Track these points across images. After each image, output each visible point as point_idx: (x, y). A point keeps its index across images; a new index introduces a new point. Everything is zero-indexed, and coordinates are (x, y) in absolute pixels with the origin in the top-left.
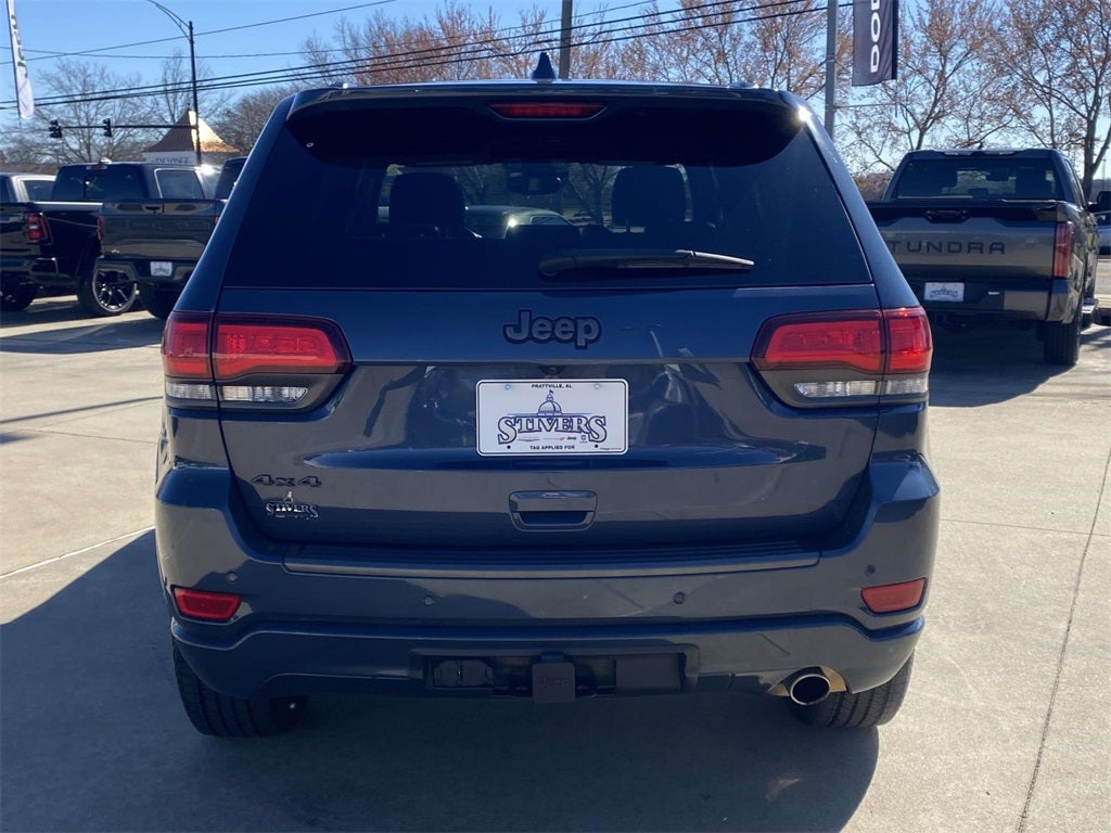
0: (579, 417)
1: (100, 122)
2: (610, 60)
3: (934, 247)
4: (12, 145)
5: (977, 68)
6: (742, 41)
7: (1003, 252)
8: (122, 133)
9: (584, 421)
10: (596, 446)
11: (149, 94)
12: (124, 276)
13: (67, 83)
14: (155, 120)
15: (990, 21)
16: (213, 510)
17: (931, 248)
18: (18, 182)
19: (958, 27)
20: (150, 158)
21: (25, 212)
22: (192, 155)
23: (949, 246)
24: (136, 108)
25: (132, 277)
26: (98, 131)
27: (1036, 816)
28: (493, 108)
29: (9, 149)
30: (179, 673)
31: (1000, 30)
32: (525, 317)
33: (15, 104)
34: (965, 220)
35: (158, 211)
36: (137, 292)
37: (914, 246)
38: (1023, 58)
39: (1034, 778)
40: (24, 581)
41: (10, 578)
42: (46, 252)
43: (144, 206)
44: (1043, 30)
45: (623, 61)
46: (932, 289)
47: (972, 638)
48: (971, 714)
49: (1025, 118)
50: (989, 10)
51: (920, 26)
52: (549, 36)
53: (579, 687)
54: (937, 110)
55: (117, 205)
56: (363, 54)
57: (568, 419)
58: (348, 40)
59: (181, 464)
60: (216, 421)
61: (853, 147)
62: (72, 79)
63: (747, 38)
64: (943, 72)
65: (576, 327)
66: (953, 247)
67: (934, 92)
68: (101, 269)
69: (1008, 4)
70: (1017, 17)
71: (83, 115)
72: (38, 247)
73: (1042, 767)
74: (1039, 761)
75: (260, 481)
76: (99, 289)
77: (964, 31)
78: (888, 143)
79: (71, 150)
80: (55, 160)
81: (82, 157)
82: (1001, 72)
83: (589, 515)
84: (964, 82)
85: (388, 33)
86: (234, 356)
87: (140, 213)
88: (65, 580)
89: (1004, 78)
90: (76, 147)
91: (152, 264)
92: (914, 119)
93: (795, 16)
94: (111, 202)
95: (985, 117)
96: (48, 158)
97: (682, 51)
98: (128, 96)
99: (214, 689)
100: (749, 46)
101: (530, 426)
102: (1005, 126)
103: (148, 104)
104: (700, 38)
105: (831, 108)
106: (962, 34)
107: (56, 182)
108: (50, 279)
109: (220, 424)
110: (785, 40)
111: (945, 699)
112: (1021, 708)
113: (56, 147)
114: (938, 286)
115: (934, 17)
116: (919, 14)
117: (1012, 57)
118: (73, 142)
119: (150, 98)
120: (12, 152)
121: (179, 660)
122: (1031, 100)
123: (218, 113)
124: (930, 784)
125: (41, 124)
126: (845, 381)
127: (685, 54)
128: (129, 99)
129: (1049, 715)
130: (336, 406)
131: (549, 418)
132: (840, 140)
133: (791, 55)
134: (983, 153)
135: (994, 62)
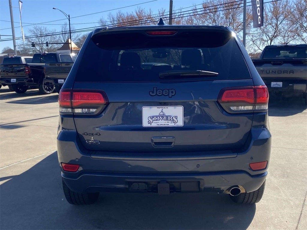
0: (170, 116)
1: (45, 42)
2: (183, 23)
3: (274, 72)
4: (22, 49)
5: (287, 23)
6: (220, 16)
7: (293, 73)
8: (51, 45)
9: (171, 117)
10: (175, 124)
11: (58, 34)
12: (51, 83)
13: (36, 32)
14: (60, 42)
15: (290, 10)
16: (72, 142)
17: (273, 72)
18: (23, 58)
19: (281, 11)
20: (58, 52)
21: (25, 66)
22: (70, 51)
23: (278, 72)
24: (55, 38)
25: (53, 83)
26: (44, 45)
27: (300, 228)
28: (146, 33)
29: (21, 50)
30: (64, 187)
31: (293, 12)
32: (155, 89)
33: (22, 38)
34: (282, 64)
35: (60, 66)
36: (55, 88)
37: (268, 72)
38: (300, 20)
39: (300, 218)
40: (24, 164)
41: (20, 163)
42: (30, 77)
43: (56, 64)
44: (306, 12)
45: (187, 23)
46: (273, 84)
47: (283, 180)
48: (282, 200)
49: (301, 36)
50: (290, 6)
51: (271, 11)
52: (166, 16)
53: (171, 190)
54: (275, 35)
55: (49, 64)
56: (115, 22)
57: (167, 117)
58: (112, 19)
59: (64, 130)
60: (73, 118)
61: (252, 45)
62: (38, 31)
63: (221, 16)
64: (277, 24)
65: (169, 92)
66: (280, 72)
67: (274, 30)
68: (45, 81)
69: (296, 5)
70: (298, 8)
71: (40, 41)
72: (28, 76)
73: (302, 215)
74: (301, 213)
75: (84, 134)
76: (44, 87)
77: (283, 12)
78: (262, 44)
79: (37, 50)
80: (33, 53)
81: (40, 52)
82: (294, 24)
83: (173, 143)
84: (283, 27)
85: (123, 17)
86: (77, 101)
87: (56, 66)
88: (34, 164)
89: (295, 25)
90: (39, 49)
91: (59, 80)
92: (269, 37)
93: (235, 9)
94: (47, 63)
95: (289, 36)
96: (31, 52)
97: (203, 20)
98: (52, 35)
99: (73, 191)
100: (222, 18)
101: (157, 119)
102: (295, 39)
103: (58, 37)
104: (208, 16)
105: (245, 34)
106: (282, 13)
107: (33, 58)
108: (32, 84)
109: (74, 119)
110: (232, 16)
111: (275, 196)
112: (297, 199)
113: (33, 49)
114: (275, 83)
115: (274, 9)
116: (270, 8)
117: (297, 20)
118: (38, 48)
119: (58, 36)
120: (22, 51)
121: (64, 184)
122: (302, 31)
123: (76, 39)
124: (270, 219)
125: (29, 43)
126: (244, 106)
127: (204, 20)
128: (53, 36)
129: (305, 201)
130: (104, 114)
131: (162, 117)
132: (248, 43)
133: (234, 20)
134: (288, 46)
135: (292, 21)
